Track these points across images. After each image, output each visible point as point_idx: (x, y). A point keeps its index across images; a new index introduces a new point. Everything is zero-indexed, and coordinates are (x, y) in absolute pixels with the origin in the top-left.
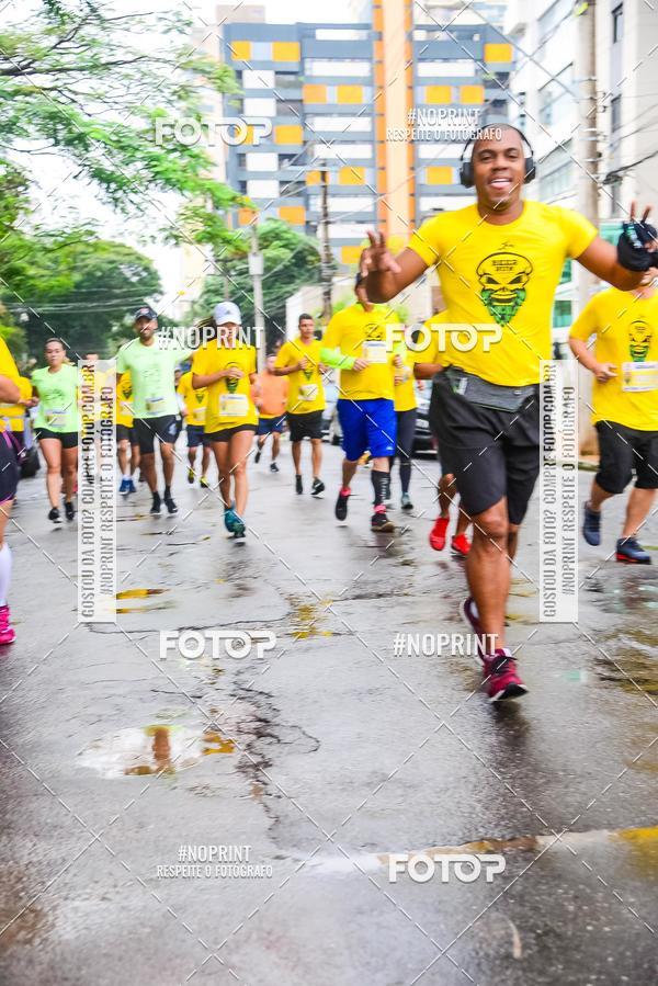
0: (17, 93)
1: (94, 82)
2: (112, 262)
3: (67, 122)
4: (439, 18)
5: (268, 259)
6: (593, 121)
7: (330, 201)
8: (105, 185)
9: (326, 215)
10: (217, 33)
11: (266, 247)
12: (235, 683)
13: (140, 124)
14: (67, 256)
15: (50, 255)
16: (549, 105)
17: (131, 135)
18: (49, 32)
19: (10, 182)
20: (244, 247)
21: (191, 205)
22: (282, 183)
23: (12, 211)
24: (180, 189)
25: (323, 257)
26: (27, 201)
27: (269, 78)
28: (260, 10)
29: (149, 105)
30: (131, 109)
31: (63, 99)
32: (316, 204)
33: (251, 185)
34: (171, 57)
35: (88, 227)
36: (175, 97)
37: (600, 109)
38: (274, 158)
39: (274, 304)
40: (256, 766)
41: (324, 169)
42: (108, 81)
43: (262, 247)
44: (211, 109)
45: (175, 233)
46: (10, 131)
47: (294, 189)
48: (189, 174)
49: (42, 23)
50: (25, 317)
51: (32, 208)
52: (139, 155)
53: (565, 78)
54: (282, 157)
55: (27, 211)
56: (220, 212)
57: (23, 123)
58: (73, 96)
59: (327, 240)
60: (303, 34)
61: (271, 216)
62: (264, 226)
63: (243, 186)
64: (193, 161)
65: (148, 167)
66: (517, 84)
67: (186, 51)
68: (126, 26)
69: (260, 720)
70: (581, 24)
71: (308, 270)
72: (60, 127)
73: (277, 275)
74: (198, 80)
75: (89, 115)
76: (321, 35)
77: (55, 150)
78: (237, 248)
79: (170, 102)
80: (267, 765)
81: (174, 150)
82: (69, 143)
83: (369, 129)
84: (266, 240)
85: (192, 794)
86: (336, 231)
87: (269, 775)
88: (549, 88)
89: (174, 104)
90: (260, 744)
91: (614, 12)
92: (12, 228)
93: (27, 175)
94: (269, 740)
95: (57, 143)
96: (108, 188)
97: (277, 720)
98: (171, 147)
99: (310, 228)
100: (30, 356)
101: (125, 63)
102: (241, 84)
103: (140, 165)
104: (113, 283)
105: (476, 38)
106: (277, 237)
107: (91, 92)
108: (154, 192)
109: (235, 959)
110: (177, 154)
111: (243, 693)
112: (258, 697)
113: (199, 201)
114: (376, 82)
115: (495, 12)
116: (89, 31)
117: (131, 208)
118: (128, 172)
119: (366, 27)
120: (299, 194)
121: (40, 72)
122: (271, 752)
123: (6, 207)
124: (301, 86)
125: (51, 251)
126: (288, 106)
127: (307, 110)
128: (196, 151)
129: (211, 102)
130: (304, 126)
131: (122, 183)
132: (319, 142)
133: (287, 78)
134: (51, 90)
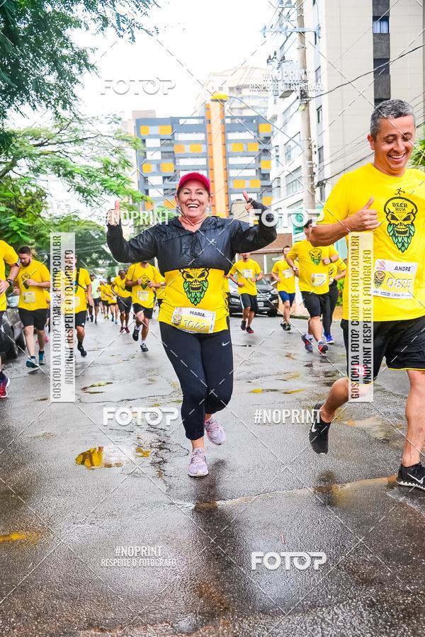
0: (41, 154)
1: (77, 148)
2: (86, 229)
3: (64, 166)
4: (236, 113)
6: (310, 158)
8: (82, 194)
10: (133, 124)
12: (149, 425)
13: (98, 165)
14: (65, 227)
15: (57, 228)
16: (290, 151)
17: (94, 170)
18: (56, 126)
19: (38, 195)
21: (122, 201)
22: (165, 190)
23: (40, 208)
24: (117, 194)
26: (46, 203)
27: (155, 143)
28: (153, 112)
29: (102, 157)
30: (94, 159)
31: (62, 156)
33: (151, 191)
34: (112, 134)
35: (75, 214)
36: (114, 153)
37: (314, 153)
38: (160, 178)
40: (159, 463)
42: (82, 146)
44: (131, 157)
46: (38, 171)
47: (171, 192)
48: (121, 187)
49: (53, 123)
51: (48, 206)
52: (97, 179)
53: (296, 139)
54: (164, 178)
55: (46, 207)
56: (136, 204)
57: (44, 168)
58: (66, 154)
60: (174, 122)
61: (160, 206)
62: (157, 210)
63: (147, 192)
64: (123, 181)
65: (101, 184)
66: (274, 142)
67: (119, 131)
68: (91, 122)
69: (161, 442)
70: (302, 115)
72: (61, 168)
74: (125, 144)
75: (74, 162)
76: (181, 122)
77: (59, 179)
79: (111, 155)
80: (165, 462)
82: (65, 175)
83: (205, 164)
85: (130, 476)
87: (167, 467)
88: (289, 144)
89: (114, 155)
90: (160, 452)
91: (318, 110)
92: (40, 216)
93: (47, 192)
94: (165, 450)
95: (60, 176)
96: (84, 194)
97: (169, 441)
98: (112, 175)
101: (90, 138)
102: (145, 146)
103: (98, 184)
104: (87, 239)
105: (254, 121)
107: (75, 152)
108: (105, 196)
110: (115, 178)
111: (151, 429)
112: (160, 431)
113: (126, 200)
114: (208, 143)
115: (263, 110)
116: (74, 125)
117: (94, 204)
118: (92, 188)
119: (203, 118)
121: (52, 144)
122: (167, 456)
123: (37, 207)
124: (173, 145)
125: (57, 225)
126: (167, 154)
127: (176, 156)
128: (124, 177)
129: (130, 154)
130: (175, 163)
131: (90, 193)
132: (182, 170)
133: (166, 142)
134: (56, 152)
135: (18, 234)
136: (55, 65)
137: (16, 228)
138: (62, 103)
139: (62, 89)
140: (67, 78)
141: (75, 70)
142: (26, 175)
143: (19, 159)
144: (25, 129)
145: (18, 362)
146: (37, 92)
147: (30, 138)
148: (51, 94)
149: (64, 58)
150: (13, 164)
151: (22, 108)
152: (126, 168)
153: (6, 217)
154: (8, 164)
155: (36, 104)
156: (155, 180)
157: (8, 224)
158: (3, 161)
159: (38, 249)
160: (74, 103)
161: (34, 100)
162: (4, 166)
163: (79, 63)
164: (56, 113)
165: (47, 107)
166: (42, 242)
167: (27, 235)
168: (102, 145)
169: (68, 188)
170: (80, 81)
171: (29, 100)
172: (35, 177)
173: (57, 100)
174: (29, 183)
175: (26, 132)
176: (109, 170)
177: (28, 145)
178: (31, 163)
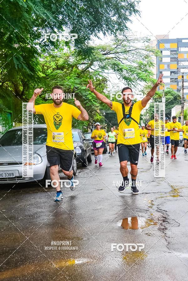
0: (106, 59)
1: (125, 55)
3: (118, 65)
5: (167, 98)
7: (184, 83)
8: (126, 81)
9: (183, 87)
10: (156, 43)
11: (166, 95)
12: (157, 208)
13: (135, 65)
17: (133, 68)
18: (114, 44)
19: (103, 81)
20: (161, 95)
21: (148, 85)
22: (171, 79)
24: (145, 80)
25: (182, 98)
26: (107, 85)
27: (168, 53)
28: (168, 36)
29: (138, 60)
30: (133, 61)
31: (117, 60)
32: (180, 84)
34: (144, 48)
36: (145, 58)
38: (169, 72)
39: (168, 110)
40: (163, 229)
41: (183, 75)
42: (128, 55)
43: (165, 95)
45: (143, 92)
46: (104, 68)
47: (174, 80)
48: (148, 77)
49: (113, 42)
50: (104, 114)
51: (108, 87)
52: (135, 72)
54: (171, 72)
55: (106, 87)
57: (107, 66)
58: (119, 59)
59: (183, 93)
60: (179, 41)
61: (169, 87)
62: (166, 90)
64: (149, 74)
65: (137, 76)
67: (148, 46)
68: (134, 41)
69: (164, 218)
71: (178, 101)
72: (116, 66)
73: (169, 102)
74: (151, 53)
75: (123, 63)
76: (183, 41)
77: (114, 72)
78: (159, 96)
79: (143, 59)
80: (166, 229)
82: (118, 70)
84: (166, 94)
85: (146, 235)
86: (185, 91)
87: (167, 232)
89: (145, 59)
90: (164, 223)
92: (103, 92)
93: (108, 79)
94: (166, 223)
95: (115, 70)
96: (127, 81)
97: (169, 218)
98: (143, 70)
99: (178, 90)
100: (105, 123)
101: (133, 50)
102: (162, 55)
103: (135, 75)
106: (169, 92)
107: (124, 58)
108: (138, 82)
109: (158, 276)
110: (145, 72)
111: (159, 210)
112: (163, 211)
116: (124, 43)
118: (132, 77)
120: (176, 82)
121: (112, 54)
122: (167, 226)
123: (102, 87)
124: (177, 54)
126: (174, 59)
127: (179, 60)
128: (150, 71)
129: (154, 59)
130: (178, 64)
131: (130, 80)
132: (182, 68)
133: (174, 52)
134: (114, 58)
135: (91, 101)
136: (117, 11)
137: (90, 98)
139: (119, 24)
140: (123, 18)
141: (127, 13)
142: (97, 70)
143: (95, 61)
145: (88, 169)
146: (107, 25)
147: (100, 50)
148: (114, 27)
149: (122, 7)
150: (91, 64)
151: (98, 34)
152: (151, 66)
153: (86, 92)
154: (89, 64)
155: (106, 32)
156: (166, 73)
157: (86, 95)
158: (86, 62)
159: (101, 110)
161: (105, 30)
162: (86, 65)
163: (130, 10)
164: (116, 37)
165: (111, 34)
166: (104, 106)
167: (96, 102)
168: (138, 54)
169: (119, 77)
170: (130, 19)
171: (102, 30)
172: (102, 71)
173: (117, 30)
174: (99, 74)
175: (99, 47)
176: (141, 68)
177: (99, 54)
178: (100, 64)
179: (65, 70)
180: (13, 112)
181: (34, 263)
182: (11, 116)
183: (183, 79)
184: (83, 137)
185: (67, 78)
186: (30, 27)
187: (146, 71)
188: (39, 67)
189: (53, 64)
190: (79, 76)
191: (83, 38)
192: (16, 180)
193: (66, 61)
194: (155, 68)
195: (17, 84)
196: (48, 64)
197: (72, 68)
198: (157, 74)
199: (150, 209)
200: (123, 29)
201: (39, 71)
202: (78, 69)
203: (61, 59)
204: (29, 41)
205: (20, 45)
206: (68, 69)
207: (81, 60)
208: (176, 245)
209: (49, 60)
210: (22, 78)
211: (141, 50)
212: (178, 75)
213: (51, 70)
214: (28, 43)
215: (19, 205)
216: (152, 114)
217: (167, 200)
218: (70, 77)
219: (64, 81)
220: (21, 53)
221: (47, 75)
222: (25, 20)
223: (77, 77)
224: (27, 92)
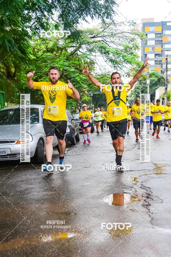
0: (94, 42)
1: (112, 39)
3: (105, 49)
5: (151, 80)
7: (168, 65)
9: (167, 69)
10: (142, 26)
12: (141, 185)
13: (121, 48)
14: (103, 80)
17: (119, 51)
18: (102, 28)
19: (90, 63)
20: (146, 77)
21: (133, 67)
22: (155, 61)
24: (130, 63)
25: (165, 79)
26: (94, 67)
27: (153, 36)
28: (153, 19)
29: (124, 43)
30: (120, 45)
31: (104, 43)
32: (164, 66)
34: (130, 31)
36: (130, 41)
38: (154, 55)
39: (152, 91)
40: (147, 205)
41: (167, 57)
43: (150, 77)
45: (129, 74)
46: (92, 51)
47: (158, 63)
48: (133, 60)
49: (101, 25)
50: (92, 95)
51: (95, 69)
52: (121, 55)
54: (156, 55)
57: (95, 49)
58: (106, 42)
59: (167, 75)
60: (163, 24)
61: (153, 69)
62: (150, 72)
64: (134, 56)
65: (123, 58)
67: (134, 30)
68: (120, 25)
69: (148, 194)
71: (161, 83)
72: (103, 49)
73: (153, 84)
74: (137, 37)
75: (110, 47)
76: (168, 24)
77: (101, 55)
78: (144, 77)
80: (150, 205)
81: (129, 54)
82: (105, 53)
84: (151, 76)
85: (131, 211)
86: (169, 73)
87: (150, 208)
89: (130, 43)
90: (147, 200)
93: (95, 61)
94: (150, 199)
95: (102, 53)
96: (113, 63)
97: (152, 194)
99: (162, 72)
100: (93, 104)
102: (147, 37)
103: (121, 58)
106: (154, 74)
107: (111, 41)
108: (124, 64)
109: (142, 251)
110: (130, 55)
111: (143, 187)
112: (147, 188)
113: (135, 66)
117: (118, 68)
118: (118, 60)
120: (160, 64)
121: (99, 37)
122: (151, 202)
124: (162, 37)
125: (99, 79)
126: (158, 42)
127: (163, 43)
128: (135, 54)
129: (139, 42)
130: (162, 47)
131: (117, 63)
132: (166, 51)
133: (158, 35)
134: (101, 41)
135: (80, 83)
137: (79, 80)
138: (106, 15)
139: (107, 8)
140: (110, 2)
142: (85, 53)
143: (83, 44)
144: (86, 29)
145: (76, 147)
146: (94, 9)
147: (88, 33)
148: (102, 10)
150: (80, 47)
151: (86, 18)
152: (136, 49)
153: (74, 74)
154: (77, 47)
155: (93, 15)
156: (151, 56)
157: (75, 77)
158: (75, 45)
159: (88, 91)
160: (113, 15)
161: (93, 13)
162: (75, 48)
164: (103, 21)
165: (99, 17)
166: (91, 87)
167: (84, 84)
168: (124, 37)
169: (106, 60)
170: (116, 3)
171: (90, 14)
172: (90, 54)
173: (104, 14)
174: (86, 57)
175: (87, 31)
176: (127, 51)
177: (87, 37)
178: (88, 47)
179: (55, 53)
180: (5, 93)
181: (24, 237)
182: (3, 97)
183: (167, 62)
184: (71, 117)
185: (56, 60)
186: (21, 10)
187: (132, 53)
188: (30, 50)
189: (43, 47)
190: (68, 59)
191: (71, 22)
192: (7, 157)
193: (56, 44)
194: (140, 51)
195: (9, 66)
196: (38, 47)
197: (62, 51)
198: (142, 57)
199: (134, 185)
200: (110, 12)
201: (30, 53)
202: (67, 52)
203: (51, 42)
204: (20, 24)
205: (12, 28)
206: (57, 52)
207: (70, 43)
208: (159, 220)
209: (39, 43)
210: (14, 60)
211: (127, 33)
212: (163, 57)
213: (42, 52)
214: (19, 27)
215: (11, 181)
216: (137, 95)
217: (151, 177)
218: (59, 60)
219: (54, 63)
220: (13, 36)
221: (37, 58)
222: (15, 3)
223: (66, 59)
224: (19, 74)
